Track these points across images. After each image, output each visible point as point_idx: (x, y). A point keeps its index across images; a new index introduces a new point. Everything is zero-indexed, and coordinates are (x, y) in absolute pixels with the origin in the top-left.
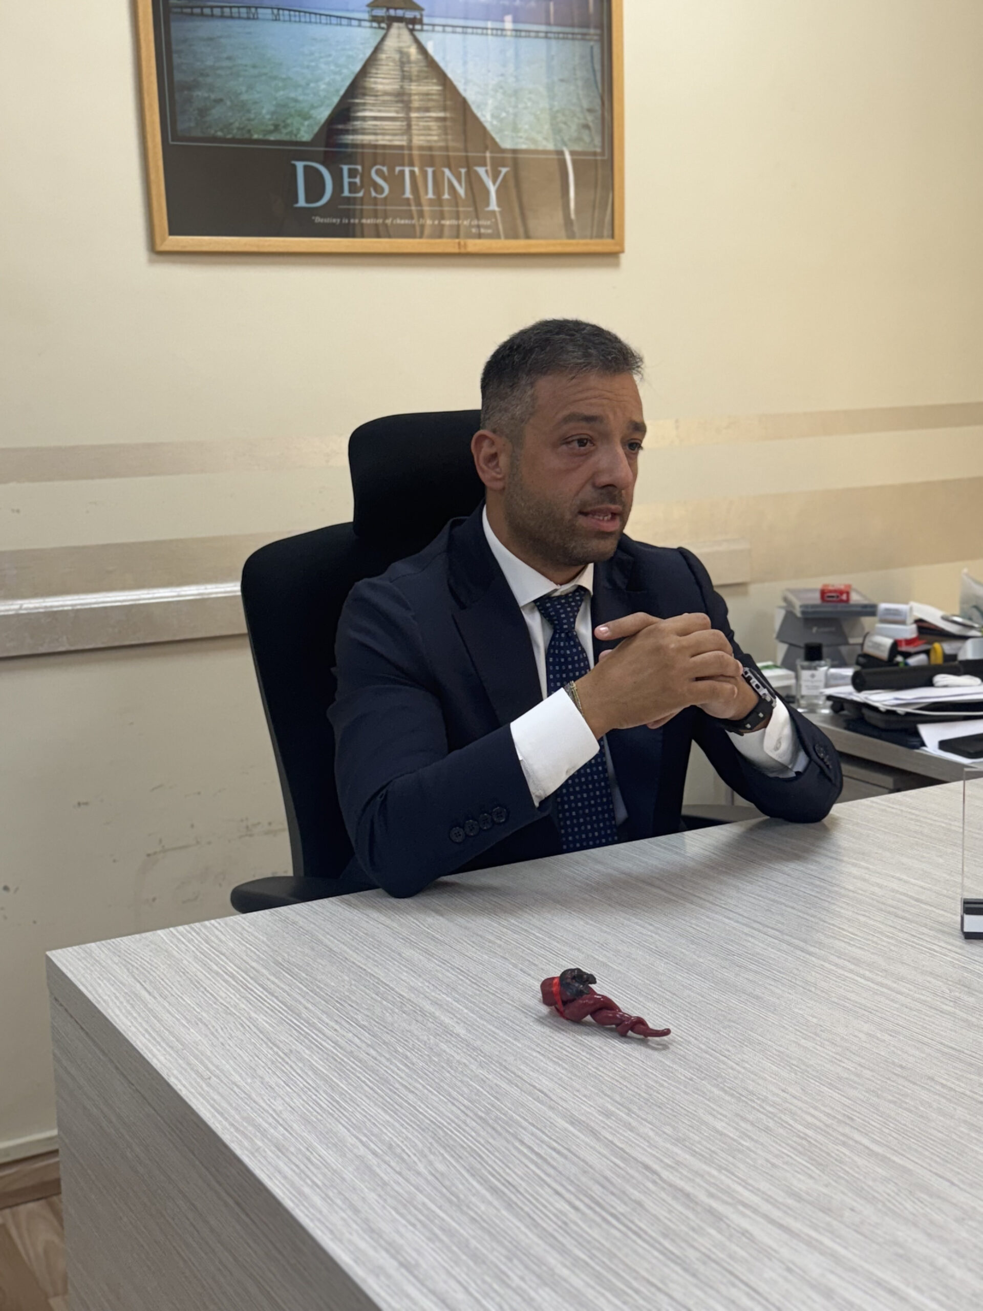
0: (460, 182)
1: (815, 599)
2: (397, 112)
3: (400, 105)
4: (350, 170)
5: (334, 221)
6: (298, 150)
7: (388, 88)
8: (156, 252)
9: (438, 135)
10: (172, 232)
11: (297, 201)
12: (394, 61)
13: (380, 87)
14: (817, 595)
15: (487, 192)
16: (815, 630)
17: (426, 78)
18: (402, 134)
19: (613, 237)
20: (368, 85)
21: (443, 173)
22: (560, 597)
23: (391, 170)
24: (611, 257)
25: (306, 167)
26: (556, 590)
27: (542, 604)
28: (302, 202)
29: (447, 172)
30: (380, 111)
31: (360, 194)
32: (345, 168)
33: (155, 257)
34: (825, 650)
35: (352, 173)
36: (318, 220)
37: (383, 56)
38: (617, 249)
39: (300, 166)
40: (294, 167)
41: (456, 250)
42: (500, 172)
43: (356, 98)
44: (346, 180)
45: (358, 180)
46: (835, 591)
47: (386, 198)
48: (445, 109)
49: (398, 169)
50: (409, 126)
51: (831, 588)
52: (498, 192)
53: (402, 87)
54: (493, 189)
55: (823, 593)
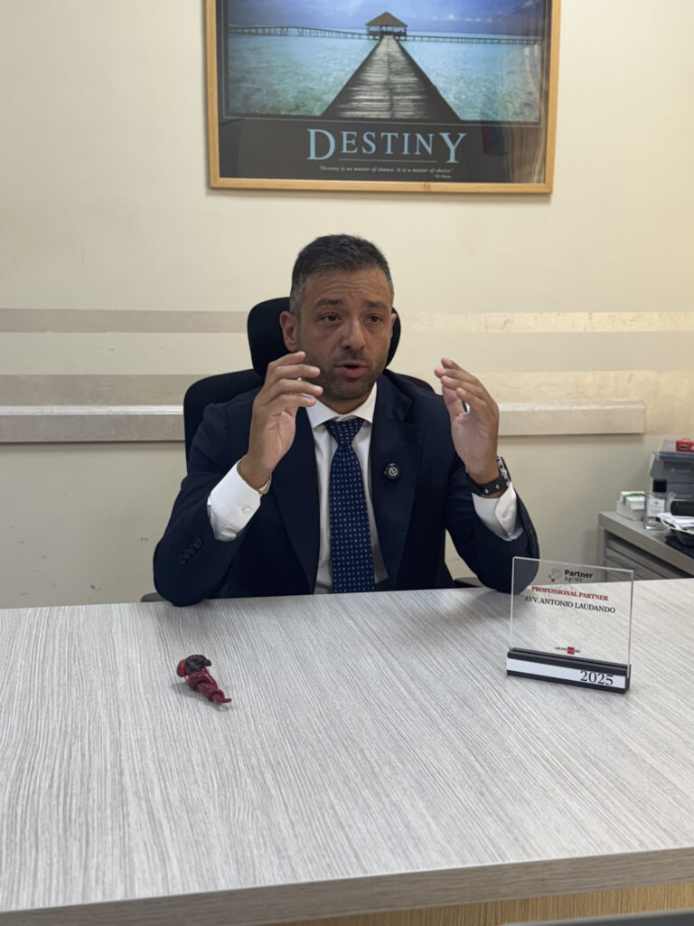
0: (420, 142)
1: (672, 448)
2: (384, 96)
3: (387, 91)
4: (348, 135)
5: (335, 169)
6: (311, 121)
7: (378, 80)
8: (213, 189)
9: (414, 111)
10: (223, 175)
11: (309, 156)
12: (384, 61)
13: (371, 79)
14: (674, 446)
15: (448, 150)
17: (406, 72)
18: (388, 111)
19: (544, 182)
20: (363, 78)
21: (416, 137)
22: (341, 423)
23: (378, 135)
24: (544, 196)
25: (316, 133)
26: (337, 418)
27: (329, 425)
28: (313, 156)
29: (419, 137)
30: (371, 95)
31: (355, 151)
32: (345, 134)
33: (211, 192)
35: (350, 138)
36: (323, 168)
37: (375, 58)
38: (547, 190)
39: (313, 132)
40: (309, 133)
41: (423, 190)
42: (459, 136)
43: (355, 86)
44: (345, 142)
45: (353, 142)
47: (373, 154)
48: (420, 93)
49: (383, 134)
50: (392, 105)
51: (685, 441)
52: (456, 150)
53: (388, 79)
54: (452, 148)
55: (678, 444)
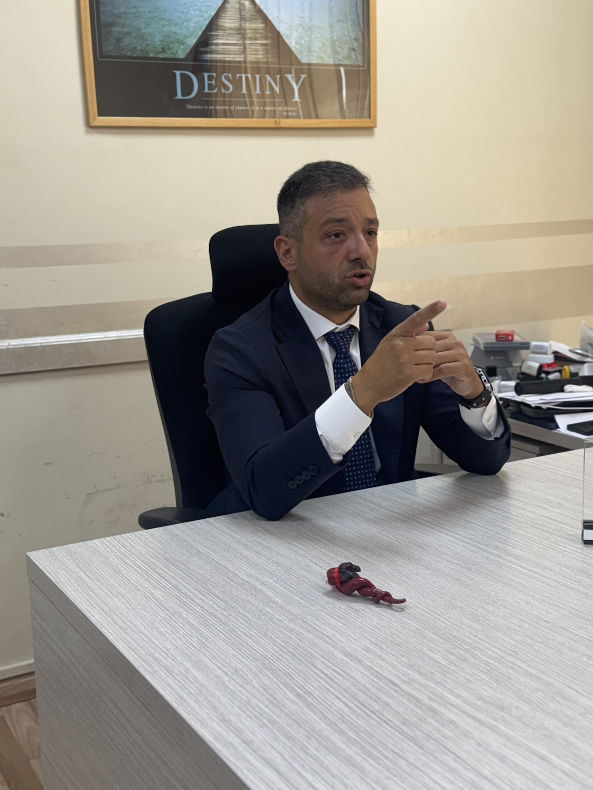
0: (276, 84)
1: (493, 339)
2: (238, 40)
3: (239, 36)
4: (209, 76)
5: (199, 107)
6: (176, 64)
7: (232, 25)
8: (90, 127)
9: (263, 55)
10: (100, 115)
11: (176, 95)
12: (236, 9)
13: (227, 25)
14: (494, 337)
15: (293, 90)
16: (492, 358)
17: (255, 19)
18: (240, 54)
19: (370, 117)
20: (219, 24)
21: (266, 78)
22: (339, 333)
23: (234, 76)
24: (369, 130)
25: (182, 75)
26: (336, 328)
27: (329, 337)
28: (179, 96)
29: (268, 77)
30: (227, 40)
31: (215, 91)
32: (206, 75)
33: (89, 130)
34: (498, 370)
35: (210, 78)
36: (189, 107)
37: (228, 6)
38: (372, 125)
39: (178, 73)
40: (175, 74)
41: (274, 126)
42: (301, 77)
43: (212, 31)
44: (206, 82)
45: (213, 82)
46: (504, 334)
47: (230, 94)
48: (266, 38)
49: (238, 75)
50: (245, 49)
51: (502, 332)
52: (299, 90)
53: (240, 25)
54: (296, 88)
55: (497, 335)
